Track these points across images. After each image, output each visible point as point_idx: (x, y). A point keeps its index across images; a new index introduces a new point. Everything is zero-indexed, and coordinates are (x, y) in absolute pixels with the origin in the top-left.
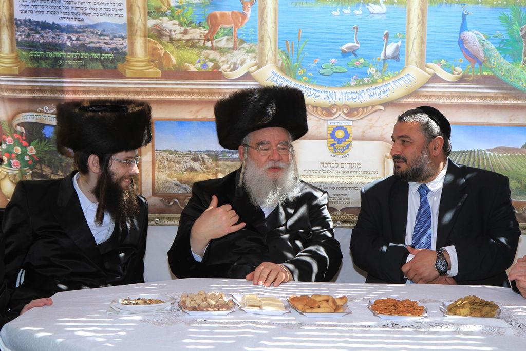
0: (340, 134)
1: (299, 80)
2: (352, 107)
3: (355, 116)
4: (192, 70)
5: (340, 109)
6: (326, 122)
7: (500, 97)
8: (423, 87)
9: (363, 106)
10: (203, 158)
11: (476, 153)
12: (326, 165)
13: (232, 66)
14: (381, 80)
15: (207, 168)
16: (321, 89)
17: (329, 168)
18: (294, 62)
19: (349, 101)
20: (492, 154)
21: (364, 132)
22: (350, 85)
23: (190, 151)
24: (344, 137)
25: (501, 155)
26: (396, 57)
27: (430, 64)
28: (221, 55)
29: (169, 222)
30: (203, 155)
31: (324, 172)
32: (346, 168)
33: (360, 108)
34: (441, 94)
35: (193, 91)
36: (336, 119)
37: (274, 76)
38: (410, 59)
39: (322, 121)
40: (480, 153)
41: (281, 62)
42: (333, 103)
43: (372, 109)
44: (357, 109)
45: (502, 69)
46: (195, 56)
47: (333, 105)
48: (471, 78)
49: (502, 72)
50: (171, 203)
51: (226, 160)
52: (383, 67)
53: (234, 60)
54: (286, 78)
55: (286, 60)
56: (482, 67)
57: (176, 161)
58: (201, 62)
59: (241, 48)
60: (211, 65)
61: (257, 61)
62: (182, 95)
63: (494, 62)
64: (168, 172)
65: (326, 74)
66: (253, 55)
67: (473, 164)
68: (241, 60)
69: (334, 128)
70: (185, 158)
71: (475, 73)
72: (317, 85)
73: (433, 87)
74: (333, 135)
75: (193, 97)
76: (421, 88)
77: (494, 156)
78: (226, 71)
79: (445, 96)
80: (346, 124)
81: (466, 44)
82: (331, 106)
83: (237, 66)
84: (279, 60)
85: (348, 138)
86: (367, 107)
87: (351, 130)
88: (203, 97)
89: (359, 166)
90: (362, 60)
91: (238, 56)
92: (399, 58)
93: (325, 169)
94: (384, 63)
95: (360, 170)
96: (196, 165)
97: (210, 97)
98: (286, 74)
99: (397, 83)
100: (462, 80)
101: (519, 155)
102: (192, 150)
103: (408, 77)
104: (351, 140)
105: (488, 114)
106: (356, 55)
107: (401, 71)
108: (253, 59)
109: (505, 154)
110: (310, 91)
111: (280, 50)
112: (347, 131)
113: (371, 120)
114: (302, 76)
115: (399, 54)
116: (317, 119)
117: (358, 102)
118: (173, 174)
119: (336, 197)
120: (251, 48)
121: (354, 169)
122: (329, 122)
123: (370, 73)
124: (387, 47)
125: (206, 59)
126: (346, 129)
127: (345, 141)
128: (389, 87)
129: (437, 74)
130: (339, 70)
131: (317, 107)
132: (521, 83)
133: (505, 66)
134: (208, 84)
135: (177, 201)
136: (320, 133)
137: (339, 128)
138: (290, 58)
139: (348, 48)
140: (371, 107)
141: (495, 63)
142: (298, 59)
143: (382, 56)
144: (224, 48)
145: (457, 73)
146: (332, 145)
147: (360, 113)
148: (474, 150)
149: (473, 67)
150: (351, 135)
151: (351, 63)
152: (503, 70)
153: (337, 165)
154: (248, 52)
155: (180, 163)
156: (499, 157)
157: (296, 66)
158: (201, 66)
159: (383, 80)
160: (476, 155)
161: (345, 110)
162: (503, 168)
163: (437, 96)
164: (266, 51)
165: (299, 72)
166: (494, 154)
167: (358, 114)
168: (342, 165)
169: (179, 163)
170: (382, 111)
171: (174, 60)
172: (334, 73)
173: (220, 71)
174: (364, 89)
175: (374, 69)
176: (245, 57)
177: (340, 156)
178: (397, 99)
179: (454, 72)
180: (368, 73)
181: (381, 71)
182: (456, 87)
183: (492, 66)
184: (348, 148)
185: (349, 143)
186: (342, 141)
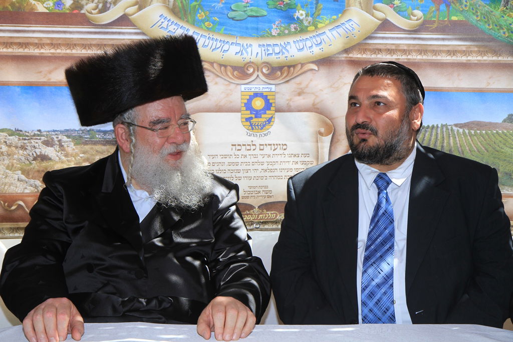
0: (258, 104)
1: (200, 27)
2: (275, 66)
3: (279, 77)
4: (40, 11)
5: (258, 68)
6: (239, 87)
7: (474, 52)
8: (370, 38)
9: (289, 64)
10: (60, 141)
11: (439, 130)
12: (239, 148)
13: (100, 6)
14: (314, 28)
15: (66, 155)
16: (231, 40)
17: (244, 151)
19: (270, 57)
20: (461, 130)
21: (290, 100)
22: (271, 35)
23: (39, 131)
24: (264, 108)
25: (473, 132)
27: (379, 5)
29: (11, 235)
30: (60, 137)
31: (237, 156)
32: (267, 150)
33: (284, 67)
34: (394, 47)
35: (42, 42)
36: (253, 83)
37: (163, 20)
39: (233, 86)
40: (445, 130)
42: (247, 60)
43: (301, 68)
44: (280, 68)
45: (477, 12)
47: (248, 63)
48: (435, 25)
49: (477, 16)
50: (13, 208)
51: (95, 143)
52: (316, 9)
54: (181, 23)
56: (450, 9)
57: (19, 145)
60: (68, 3)
62: (26, 47)
63: (466, 2)
64: (7, 162)
65: (238, 18)
67: (435, 145)
69: (250, 96)
70: (32, 141)
71: (441, 19)
72: (225, 34)
73: (383, 38)
74: (248, 106)
75: (42, 51)
76: (366, 39)
77: (464, 133)
78: (91, 13)
79: (400, 50)
80: (267, 90)
82: (245, 65)
83: (108, 5)
85: (270, 109)
86: (294, 66)
87: (273, 97)
88: (59, 51)
89: (285, 147)
93: (238, 153)
94: (318, 3)
95: (286, 152)
96: (51, 152)
97: (68, 51)
98: (180, 18)
99: (334, 32)
100: (423, 27)
101: (497, 133)
102: (43, 130)
103: (350, 24)
104: (273, 112)
105: (458, 75)
107: (340, 15)
109: (479, 132)
110: (215, 43)
112: (269, 100)
113: (299, 83)
114: (203, 21)
116: (227, 83)
117: (281, 59)
118: (15, 165)
119: (252, 190)
121: (278, 151)
122: (243, 87)
123: (298, 18)
126: (266, 96)
127: (265, 113)
128: (324, 37)
129: (389, 19)
130: (256, 12)
131: (225, 66)
132: (502, 31)
133: (480, 8)
134: (65, 32)
135: (23, 204)
136: (231, 102)
137: (256, 95)
140: (300, 65)
141: (468, 4)
145: (416, 18)
146: (248, 120)
147: (285, 74)
148: (437, 125)
149: (438, 10)
150: (273, 105)
152: (479, 14)
153: (254, 147)
155: (27, 149)
156: (471, 135)
157: (195, 6)
158: (54, 4)
159: (316, 28)
160: (439, 132)
161: (264, 70)
162: (476, 150)
163: (389, 50)
165: (199, 15)
166: (464, 130)
167: (282, 75)
168: (262, 147)
169: (23, 148)
170: (314, 72)
172: (249, 16)
173: (82, 12)
174: (291, 40)
175: (304, 13)
177: (258, 134)
178: (335, 55)
179: (412, 17)
180: (296, 17)
181: (312, 15)
182: (415, 39)
183: (464, 7)
184: (269, 123)
185: (270, 116)
186: (261, 114)
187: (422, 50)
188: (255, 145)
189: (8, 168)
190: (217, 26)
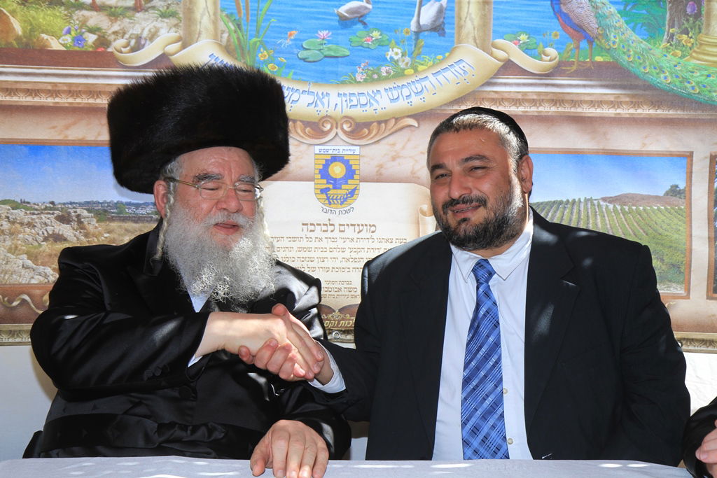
0: (337, 170)
2: (358, 121)
3: (364, 137)
4: (55, 49)
6: (312, 147)
7: (626, 103)
8: (488, 84)
9: (379, 119)
10: (78, 216)
11: (582, 206)
12: (312, 228)
13: (133, 42)
14: (412, 71)
16: (301, 87)
17: (318, 232)
18: (252, 36)
19: (353, 109)
20: (611, 206)
21: (381, 166)
22: (355, 80)
23: (52, 203)
24: (345, 176)
25: (626, 208)
26: (438, 28)
27: (499, 41)
28: (111, 21)
29: (11, 340)
30: (79, 211)
31: (309, 239)
33: (373, 122)
34: (520, 97)
35: (57, 89)
36: (330, 143)
37: (213, 61)
38: (464, 31)
39: (303, 147)
40: (589, 205)
41: (225, 35)
42: (323, 113)
43: (395, 125)
44: (367, 125)
45: (629, 50)
46: (59, 22)
47: (323, 117)
48: (574, 68)
49: (629, 56)
50: (15, 304)
51: (124, 220)
52: (415, 47)
53: (136, 30)
55: (235, 32)
57: (26, 221)
58: (73, 33)
59: (149, 8)
60: (91, 38)
61: (181, 32)
62: (36, 95)
63: (615, 37)
64: (8, 243)
65: (311, 59)
66: (173, 21)
68: (150, 31)
69: (327, 160)
70: (43, 216)
71: (581, 59)
72: (293, 79)
73: (505, 84)
74: (324, 173)
75: (57, 100)
76: (483, 85)
77: (615, 210)
78: (121, 52)
79: (528, 101)
80: (349, 152)
81: (564, 4)
82: (321, 119)
83: (143, 42)
84: (223, 32)
85: (352, 178)
86: (386, 122)
87: (357, 162)
88: (78, 100)
89: (373, 229)
90: (376, 34)
91: (143, 24)
92: (443, 30)
93: (310, 234)
94: (417, 39)
95: (374, 235)
96: (66, 230)
97: (91, 101)
98: (236, 59)
99: (440, 77)
100: (558, 70)
101: (659, 209)
102: (56, 202)
103: (461, 65)
104: (358, 182)
106: (364, 24)
107: (447, 54)
108: (174, 29)
109: (634, 208)
111: (224, 14)
112: (351, 166)
113: (394, 145)
115: (443, 23)
116: (297, 143)
117: (369, 111)
118: (19, 247)
119: (331, 286)
120: (168, 8)
121: (364, 234)
122: (317, 149)
123: (391, 58)
124: (423, 9)
125: (81, 28)
126: (348, 161)
127: (347, 183)
128: (426, 83)
129: (513, 59)
130: (335, 52)
131: (294, 121)
132: (662, 76)
133: (635, 44)
134: (86, 76)
135: (26, 297)
136: (301, 168)
137: (335, 159)
138: (243, 28)
139: (350, 11)
140: (393, 121)
141: (617, 41)
142: (258, 31)
143: (413, 27)
144: (116, 7)
145: (549, 58)
146: (324, 191)
147: (374, 132)
148: (580, 199)
149: (578, 47)
150: (357, 172)
151: (358, 39)
152: (632, 53)
153: (332, 228)
154: (163, 16)
155: (35, 226)
156: (624, 213)
157: (255, 43)
158: (73, 40)
159: (416, 71)
160: (582, 209)
161: (346, 127)
164: (198, 15)
165: (260, 55)
166: (614, 206)
167: (369, 133)
168: (342, 228)
169: (31, 225)
170: (413, 129)
171: (18, 27)
172: (326, 57)
173: (110, 50)
174: (381, 87)
175: (399, 51)
176: (158, 24)
177: (337, 211)
178: (441, 106)
179: (543, 56)
180: (388, 57)
181: (411, 55)
182: (547, 85)
183: (612, 45)
184: (352, 196)
185: (353, 187)
186: (341, 184)
187: (557, 100)
188: (333, 225)
189: (10, 250)
190: (283, 69)
